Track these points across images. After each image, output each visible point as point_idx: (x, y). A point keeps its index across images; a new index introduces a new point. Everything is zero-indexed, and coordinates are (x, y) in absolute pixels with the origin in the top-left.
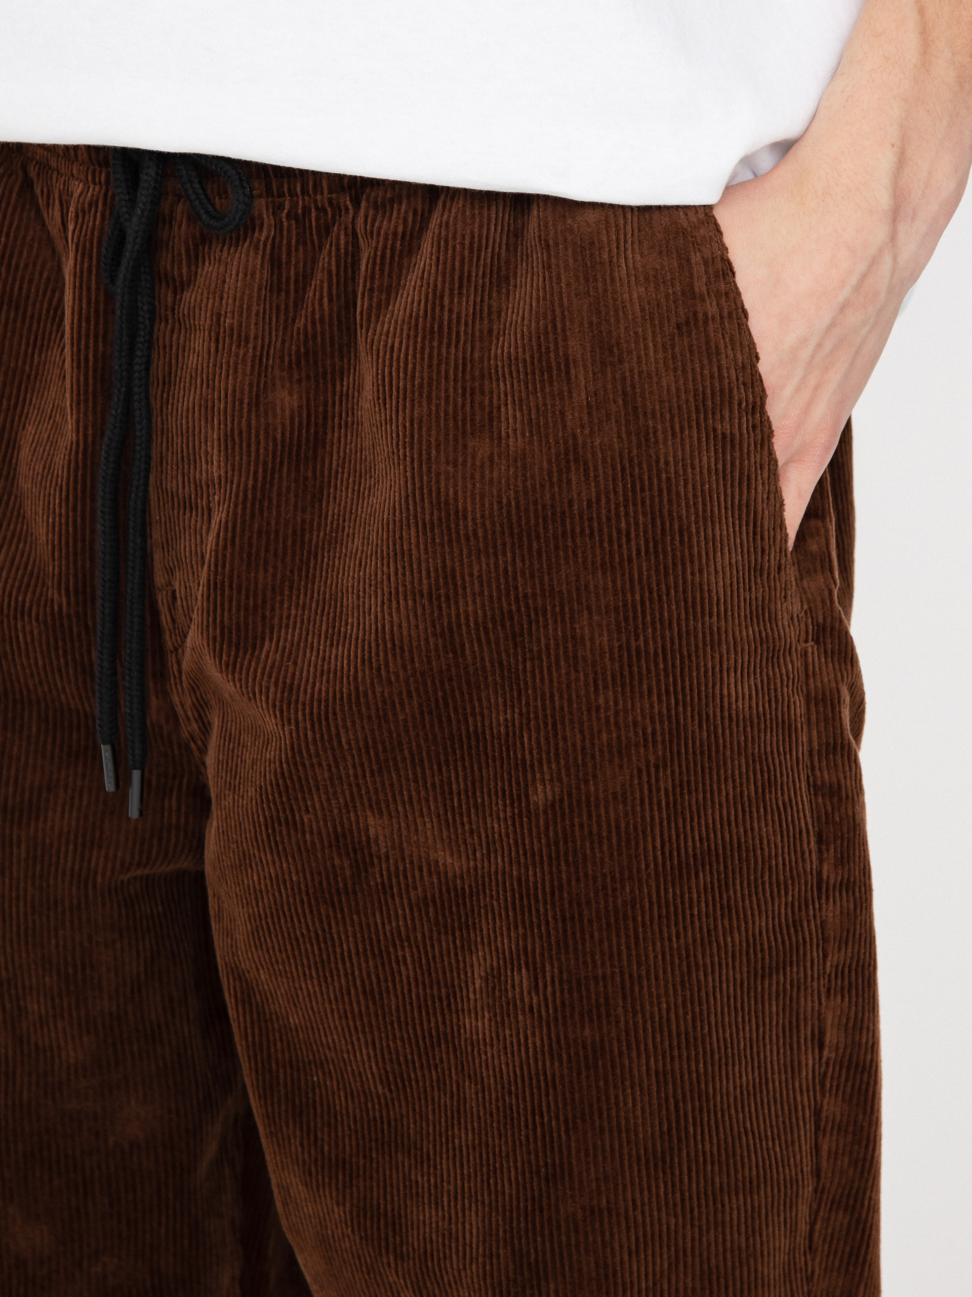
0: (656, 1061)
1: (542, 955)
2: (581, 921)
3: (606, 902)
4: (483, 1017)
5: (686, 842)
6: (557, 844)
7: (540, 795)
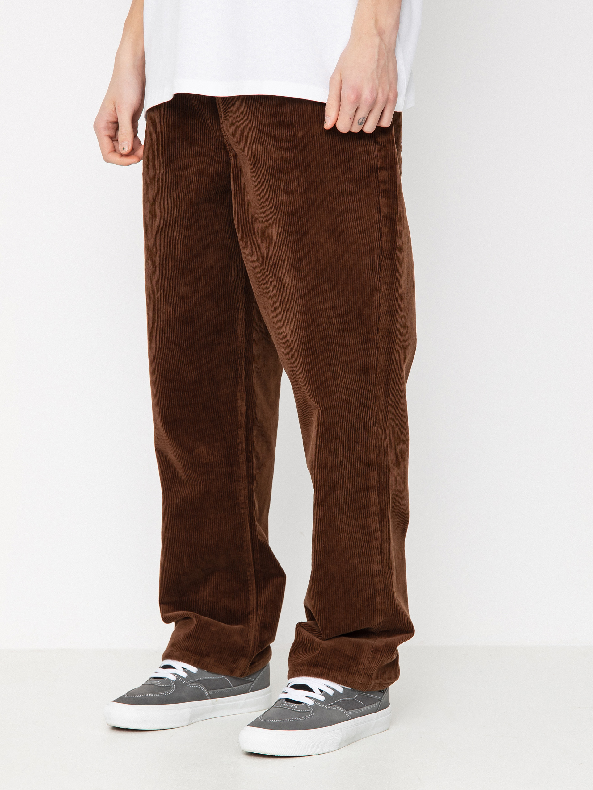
0: (330, 204)
1: (300, 176)
2: (310, 166)
3: (316, 161)
4: (284, 196)
5: (337, 148)
6: (304, 147)
7: (299, 134)
